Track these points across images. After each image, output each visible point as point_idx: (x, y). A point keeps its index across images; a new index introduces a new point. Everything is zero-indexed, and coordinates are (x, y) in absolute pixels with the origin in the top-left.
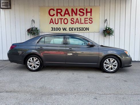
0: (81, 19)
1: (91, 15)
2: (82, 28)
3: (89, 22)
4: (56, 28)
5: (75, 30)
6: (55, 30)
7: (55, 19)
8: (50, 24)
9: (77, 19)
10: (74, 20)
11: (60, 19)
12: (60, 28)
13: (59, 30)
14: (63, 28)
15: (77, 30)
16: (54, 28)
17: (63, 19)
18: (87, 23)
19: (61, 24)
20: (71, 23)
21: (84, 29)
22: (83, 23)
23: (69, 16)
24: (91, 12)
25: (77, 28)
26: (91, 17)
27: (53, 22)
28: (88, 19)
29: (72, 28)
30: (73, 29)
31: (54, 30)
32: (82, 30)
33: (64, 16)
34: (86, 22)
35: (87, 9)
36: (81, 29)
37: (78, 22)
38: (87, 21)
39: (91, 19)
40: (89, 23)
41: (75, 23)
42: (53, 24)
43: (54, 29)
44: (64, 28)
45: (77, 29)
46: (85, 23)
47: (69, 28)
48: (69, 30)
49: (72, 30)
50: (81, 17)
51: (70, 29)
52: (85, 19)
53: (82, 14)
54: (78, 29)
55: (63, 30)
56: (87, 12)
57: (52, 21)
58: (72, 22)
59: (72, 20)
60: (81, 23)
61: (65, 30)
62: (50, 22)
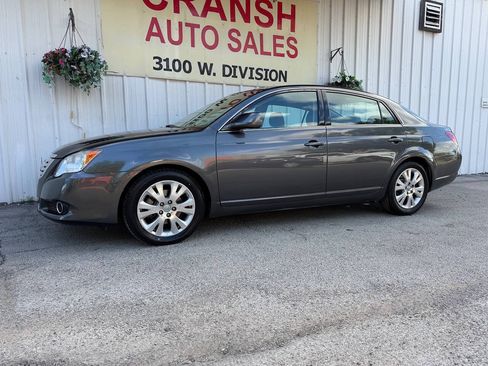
0: (261, 35)
1: (293, 29)
2: (267, 70)
3: (288, 52)
4: (174, 61)
5: (243, 76)
6: (171, 67)
7: (169, 22)
8: (148, 39)
9: (250, 35)
10: (239, 38)
11: (187, 25)
12: (189, 63)
13: (185, 70)
14: (199, 63)
15: (251, 78)
16: (167, 60)
17: (198, 26)
18: (282, 55)
19: (193, 45)
20: (230, 45)
21: (274, 75)
22: (269, 54)
23: (223, 17)
24: (292, 17)
25: (252, 69)
26: (292, 34)
27: (159, 34)
28: (284, 42)
29: (235, 67)
30: (238, 70)
31: (165, 67)
32: (266, 79)
33: (204, 14)
34: (279, 50)
35: (280, 5)
36: (263, 73)
37: (254, 46)
38: (282, 46)
39: (292, 42)
40: (286, 55)
41: (245, 51)
42: (163, 41)
43: (164, 64)
44: (205, 64)
45: (249, 71)
46: (276, 54)
47: (224, 66)
48: (224, 75)
49: (235, 76)
50: (262, 30)
51: (227, 71)
52: (275, 37)
53: (264, 19)
54: (254, 71)
55: (202, 73)
56: (281, 16)
57: (155, 30)
58: (235, 45)
59: (234, 35)
60: (263, 53)
61: (209, 74)
62: (150, 34)
